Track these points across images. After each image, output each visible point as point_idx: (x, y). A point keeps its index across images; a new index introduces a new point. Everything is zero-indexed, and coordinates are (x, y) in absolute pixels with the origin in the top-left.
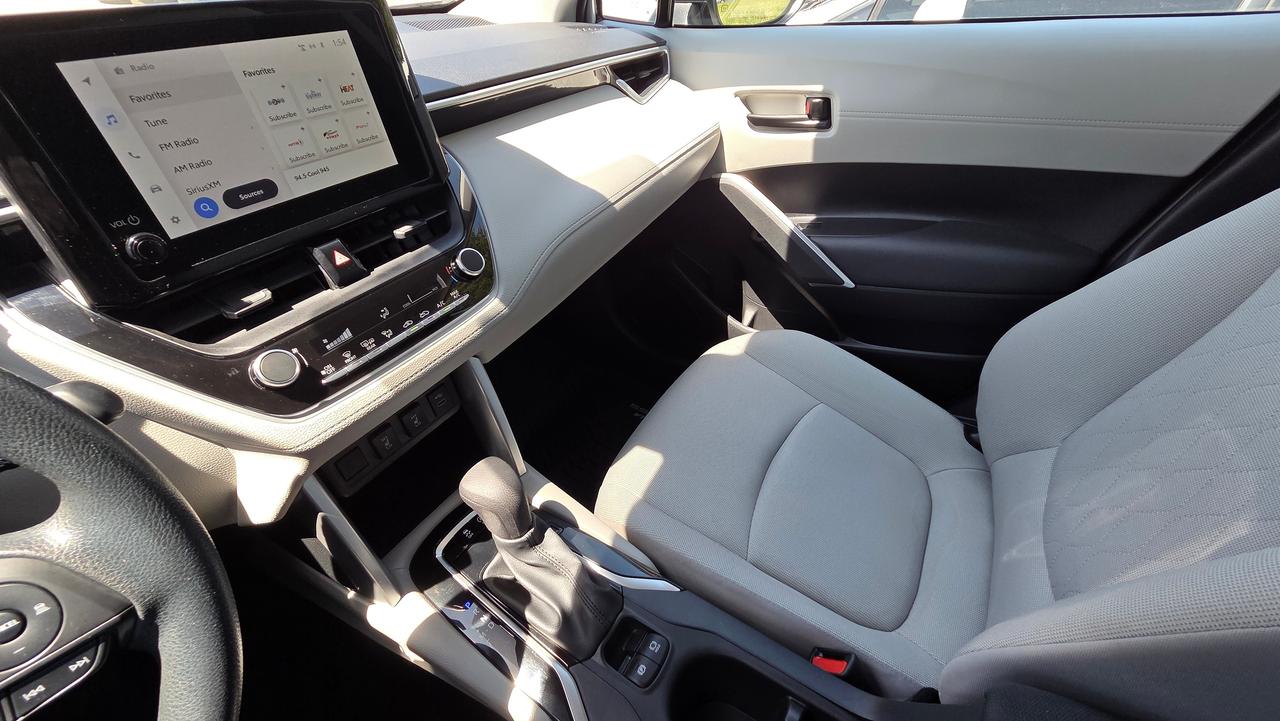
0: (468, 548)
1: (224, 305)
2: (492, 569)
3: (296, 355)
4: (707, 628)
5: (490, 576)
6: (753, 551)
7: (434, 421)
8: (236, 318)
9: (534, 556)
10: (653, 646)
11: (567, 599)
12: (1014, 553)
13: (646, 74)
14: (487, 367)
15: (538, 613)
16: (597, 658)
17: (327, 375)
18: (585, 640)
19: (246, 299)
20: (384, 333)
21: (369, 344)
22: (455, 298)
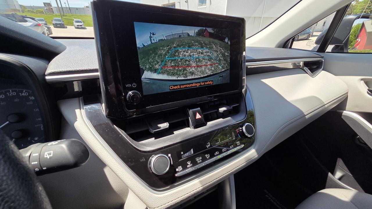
1: (151, 126)
3: (169, 158)
8: (153, 133)
13: (315, 67)
17: (178, 172)
19: (159, 125)
20: (206, 156)
21: (199, 160)
22: (238, 144)
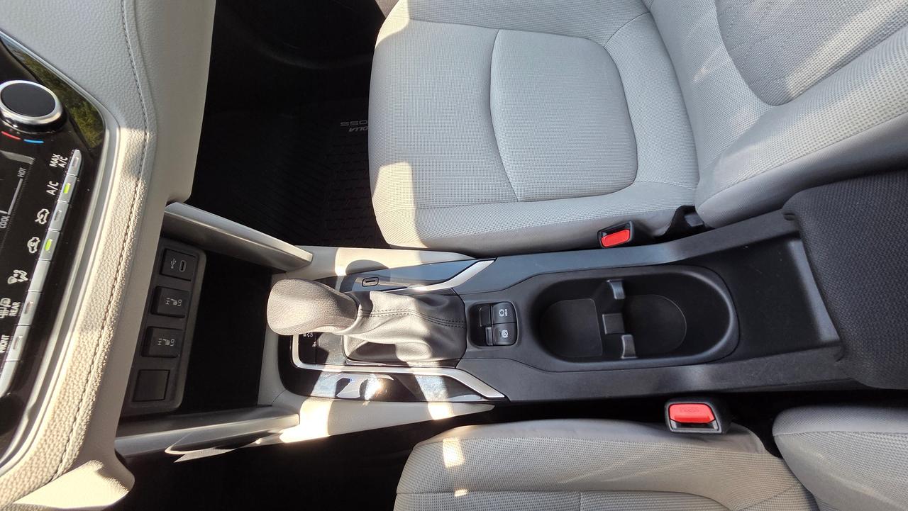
0: (317, 343)
2: (348, 346)
4: (531, 275)
5: (351, 350)
6: (519, 191)
7: (193, 285)
9: (375, 320)
10: (502, 313)
11: (421, 328)
12: (703, 70)
14: (191, 202)
15: (408, 351)
16: (471, 349)
18: (453, 344)
21: (9, 309)
22: (62, 165)
